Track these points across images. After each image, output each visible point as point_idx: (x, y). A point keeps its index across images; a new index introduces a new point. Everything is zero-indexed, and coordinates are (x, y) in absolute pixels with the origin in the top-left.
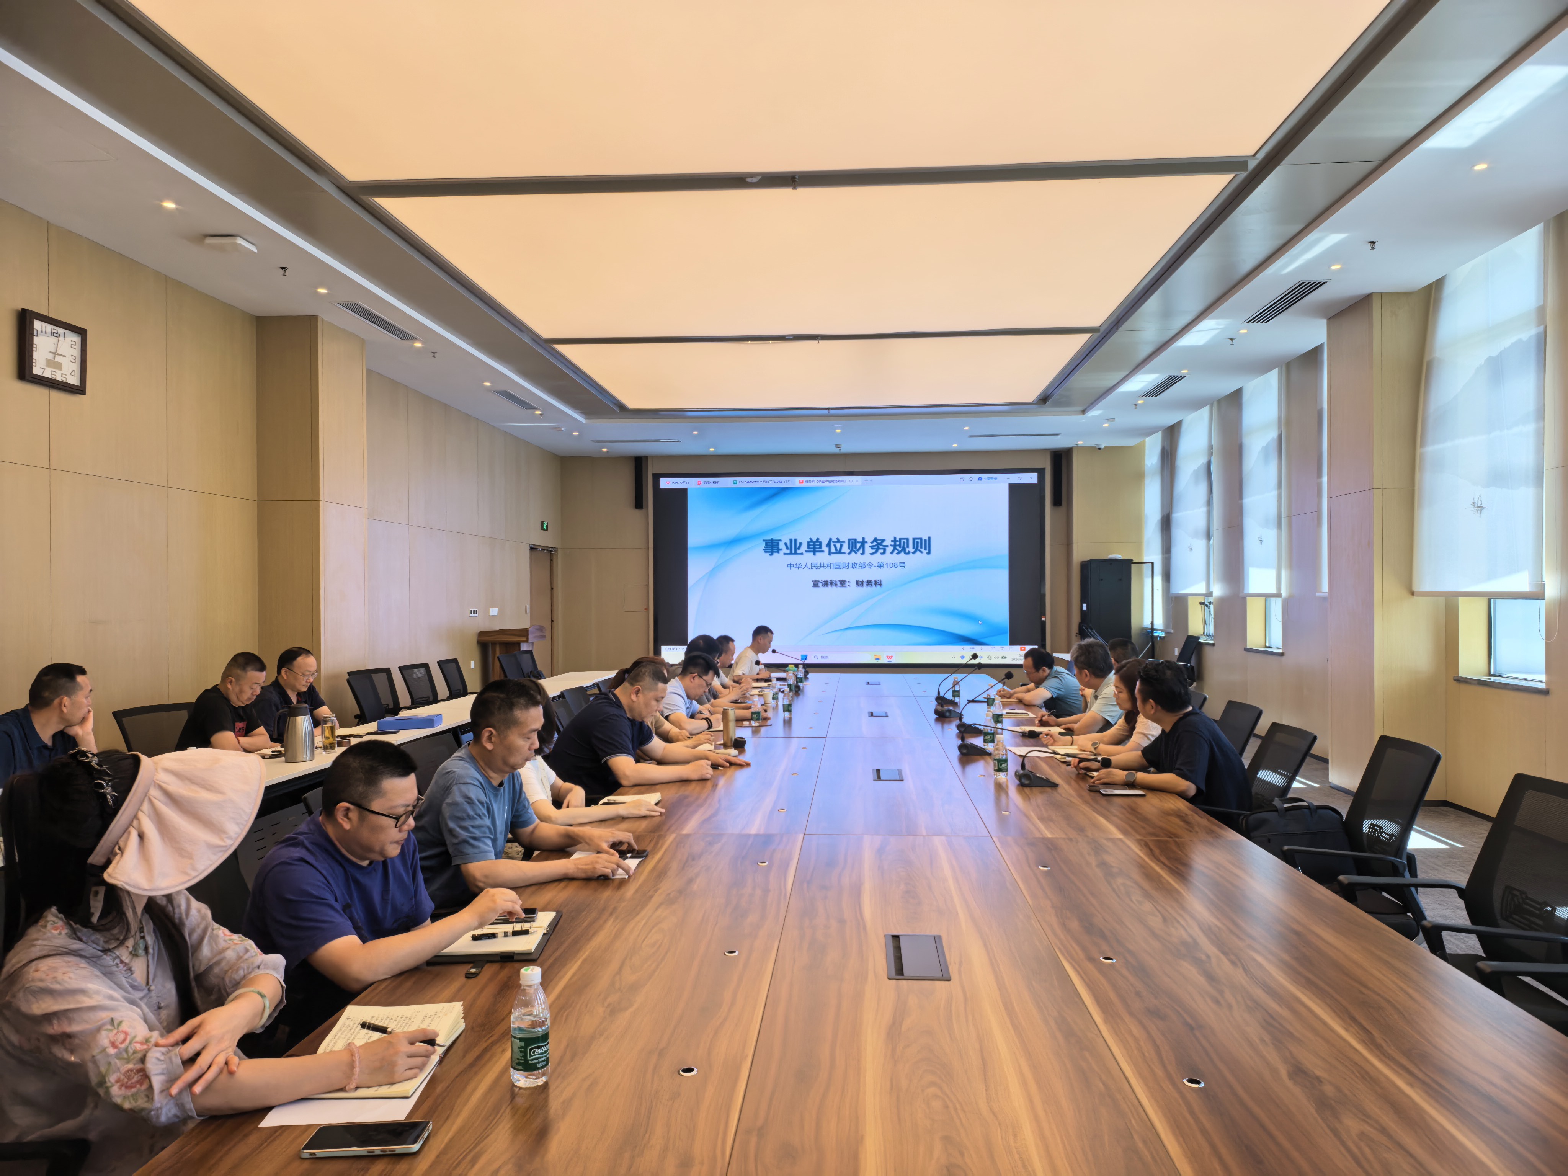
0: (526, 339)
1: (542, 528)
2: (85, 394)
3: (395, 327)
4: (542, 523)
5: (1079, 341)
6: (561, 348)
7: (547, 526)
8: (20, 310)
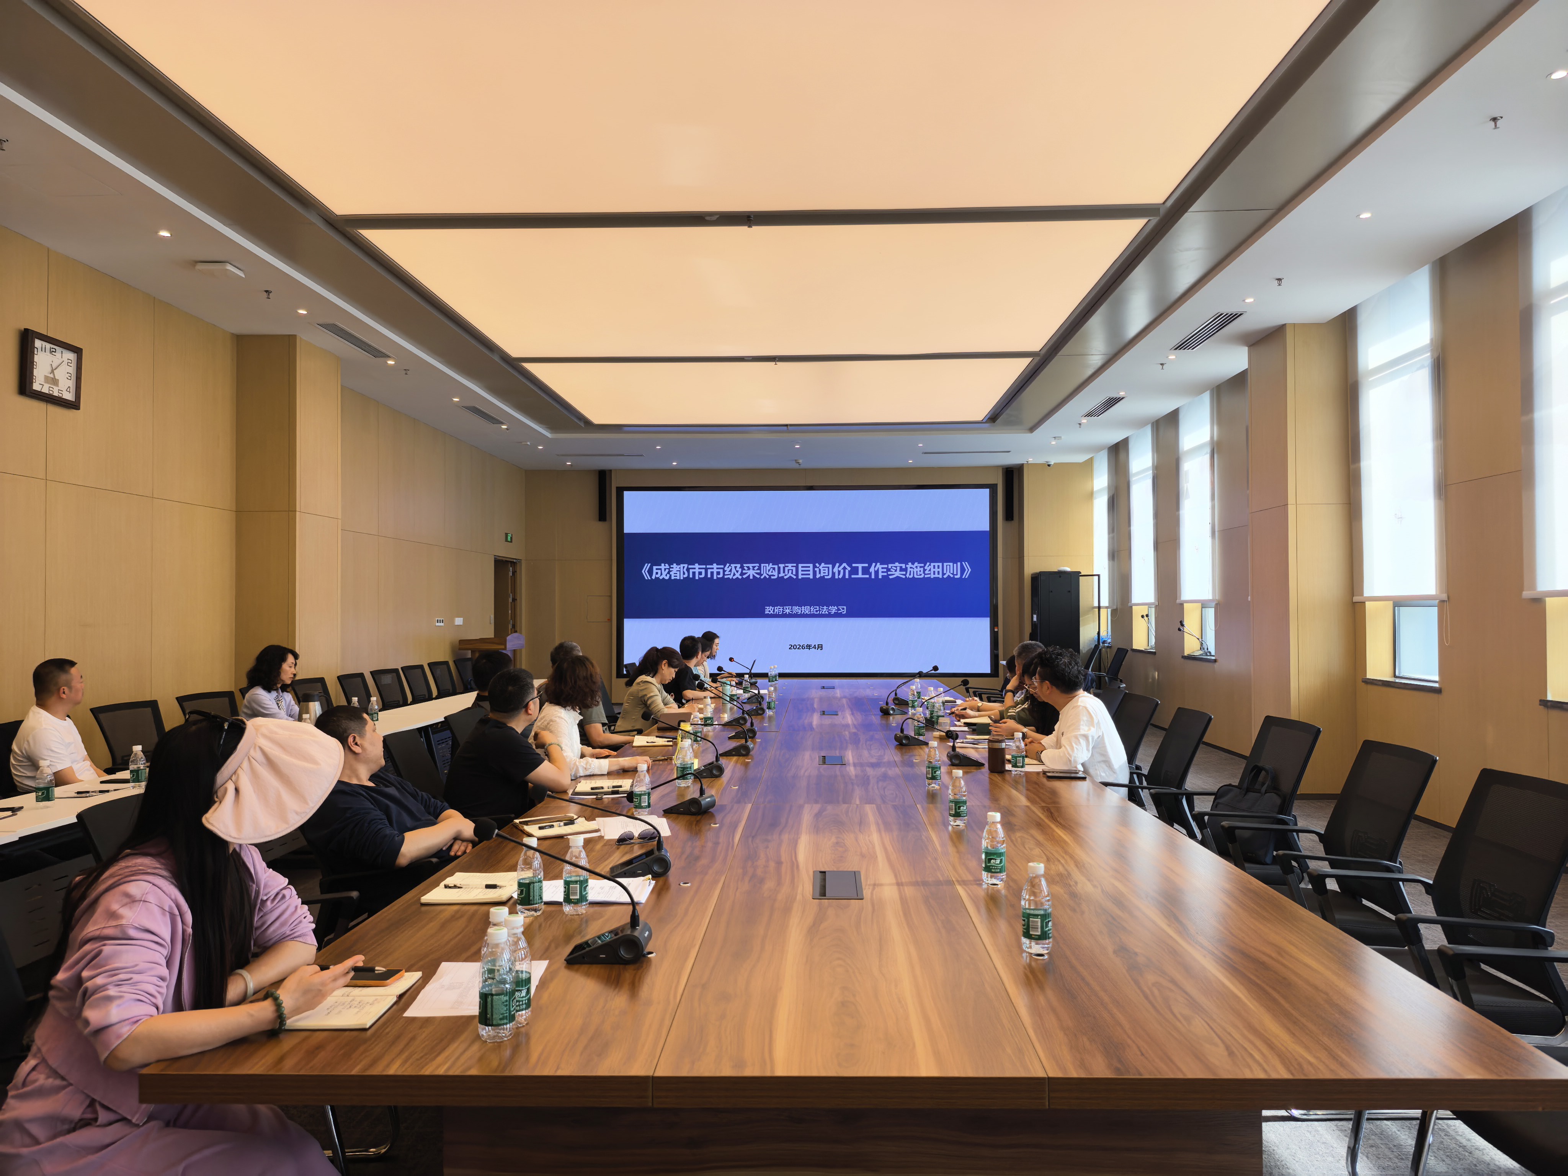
0: (496, 358)
1: (506, 540)
2: (79, 409)
3: (370, 346)
4: (506, 535)
5: (1023, 364)
6: (530, 367)
7: (511, 538)
8: (23, 330)
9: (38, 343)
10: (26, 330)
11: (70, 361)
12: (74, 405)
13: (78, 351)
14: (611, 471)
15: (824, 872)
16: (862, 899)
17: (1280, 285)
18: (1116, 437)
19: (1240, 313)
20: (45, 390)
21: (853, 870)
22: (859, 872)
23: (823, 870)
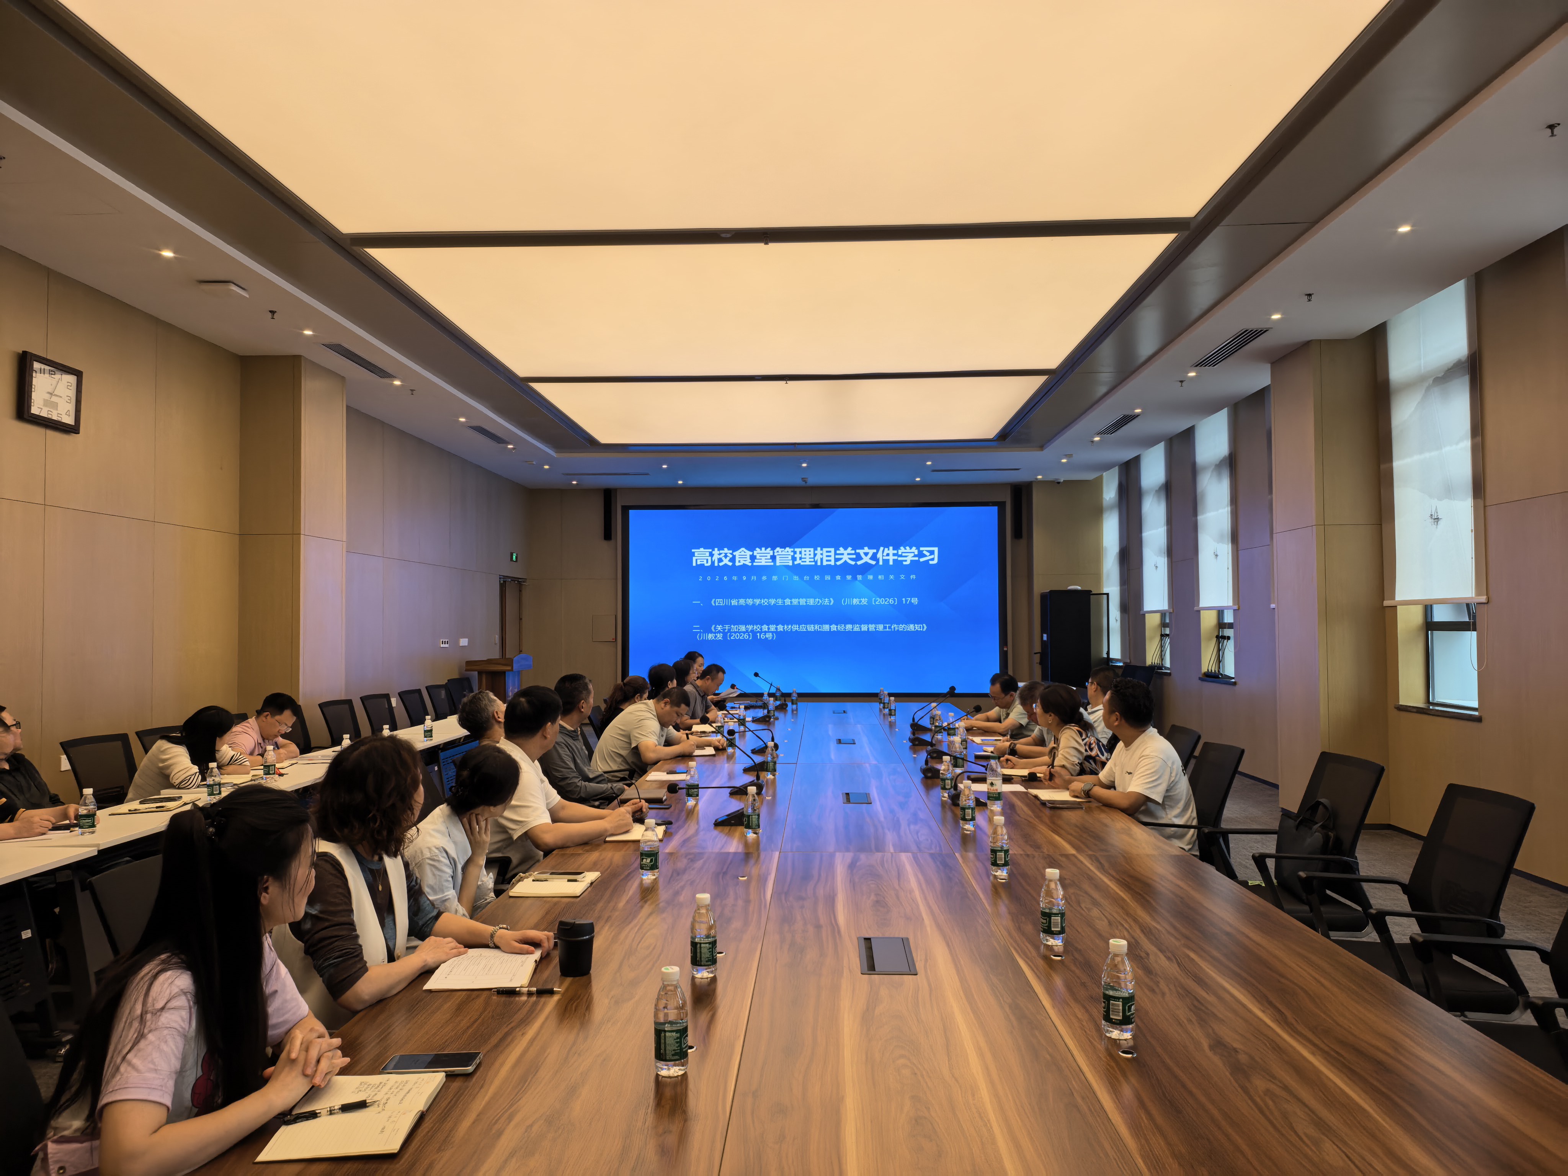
0: (500, 376)
1: (511, 560)
2: (79, 433)
3: (375, 366)
4: (511, 555)
5: (1036, 382)
6: (537, 386)
7: (516, 557)
8: (21, 352)
9: (37, 365)
10: (25, 353)
11: (70, 384)
12: (72, 429)
13: (78, 374)
14: (616, 490)
15: (869, 939)
16: (916, 975)
17: (1309, 300)
18: (1127, 455)
19: (1265, 330)
20: (44, 414)
21: (901, 936)
22: (907, 939)
23: (867, 936)
